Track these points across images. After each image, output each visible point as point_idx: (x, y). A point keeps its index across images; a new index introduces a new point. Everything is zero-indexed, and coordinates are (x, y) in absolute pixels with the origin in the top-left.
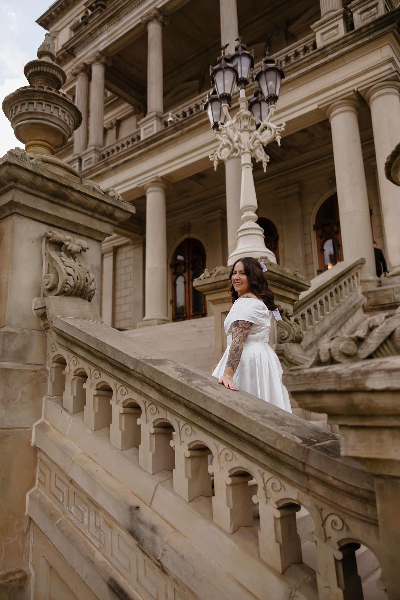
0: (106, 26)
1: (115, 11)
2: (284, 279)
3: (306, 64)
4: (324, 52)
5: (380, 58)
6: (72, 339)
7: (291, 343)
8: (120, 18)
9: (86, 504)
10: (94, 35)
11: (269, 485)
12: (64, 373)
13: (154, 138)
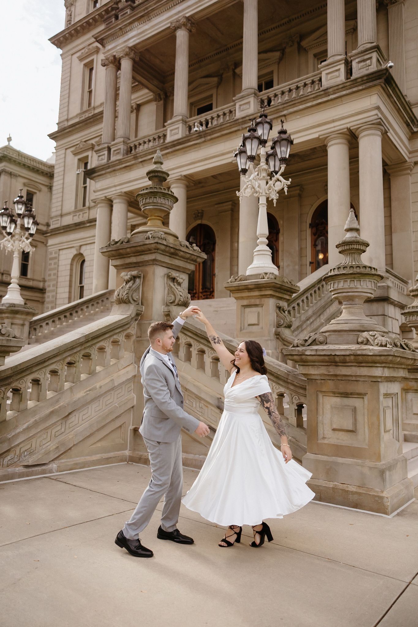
0: (136, 23)
1: (146, 11)
2: (283, 287)
3: (312, 99)
4: (326, 92)
5: (369, 104)
6: (186, 328)
7: (285, 328)
8: (150, 18)
9: (194, 399)
10: (124, 30)
11: (274, 387)
12: (178, 343)
13: (180, 141)
